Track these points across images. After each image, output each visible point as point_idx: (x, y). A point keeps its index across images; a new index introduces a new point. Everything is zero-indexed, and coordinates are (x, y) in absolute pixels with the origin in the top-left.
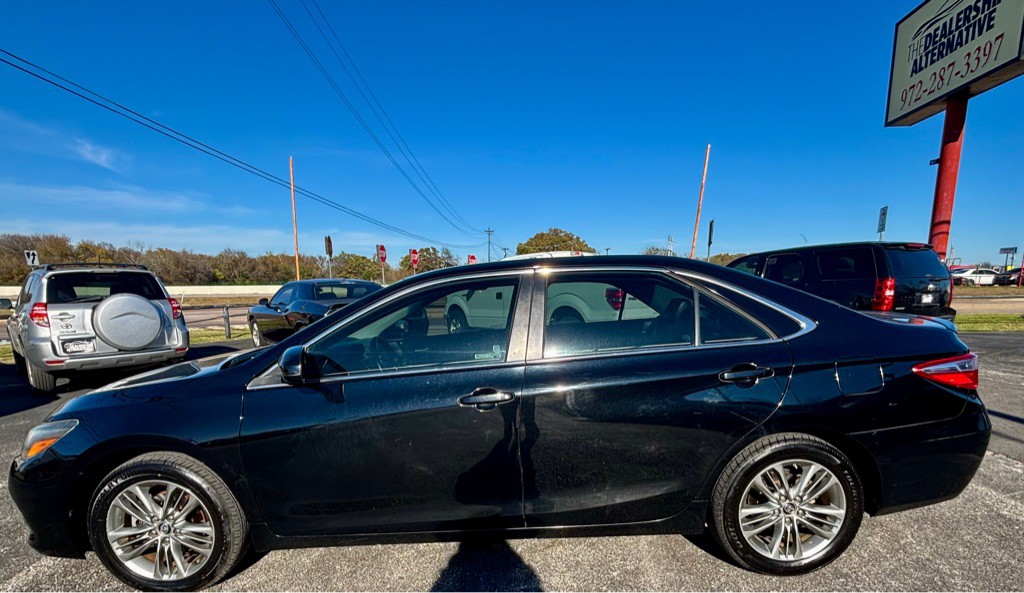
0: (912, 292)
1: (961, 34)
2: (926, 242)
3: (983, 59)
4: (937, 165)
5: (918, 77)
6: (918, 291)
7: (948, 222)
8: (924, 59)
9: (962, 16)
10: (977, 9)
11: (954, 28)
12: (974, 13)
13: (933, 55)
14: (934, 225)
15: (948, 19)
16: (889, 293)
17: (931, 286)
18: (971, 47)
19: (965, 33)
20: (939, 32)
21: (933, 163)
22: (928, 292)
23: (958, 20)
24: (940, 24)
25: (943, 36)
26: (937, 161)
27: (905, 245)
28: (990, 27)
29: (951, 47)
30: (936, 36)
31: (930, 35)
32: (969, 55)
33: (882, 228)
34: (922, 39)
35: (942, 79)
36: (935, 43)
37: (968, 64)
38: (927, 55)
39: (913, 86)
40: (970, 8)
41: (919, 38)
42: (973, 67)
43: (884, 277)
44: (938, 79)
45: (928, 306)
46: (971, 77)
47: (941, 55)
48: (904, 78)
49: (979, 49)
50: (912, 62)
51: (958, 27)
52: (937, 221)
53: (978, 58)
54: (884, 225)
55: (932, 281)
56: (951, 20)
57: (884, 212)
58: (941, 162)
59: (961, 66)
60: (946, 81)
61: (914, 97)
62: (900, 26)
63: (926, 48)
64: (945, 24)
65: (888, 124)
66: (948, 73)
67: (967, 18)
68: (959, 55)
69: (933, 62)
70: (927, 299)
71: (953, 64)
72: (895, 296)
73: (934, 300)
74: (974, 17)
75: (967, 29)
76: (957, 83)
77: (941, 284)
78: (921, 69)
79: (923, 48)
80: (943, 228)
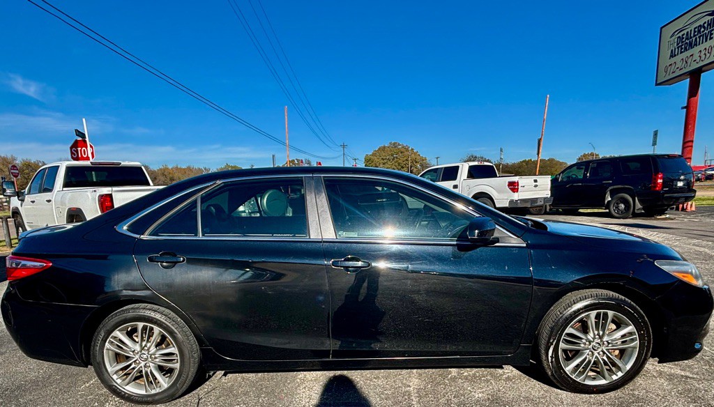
0: (672, 181)
1: (696, 39)
2: (680, 154)
3: (708, 55)
4: (685, 110)
5: (673, 60)
6: (675, 180)
7: (692, 141)
8: (677, 50)
9: (696, 30)
10: (704, 27)
11: (692, 35)
12: (702, 29)
13: (682, 49)
14: (684, 143)
15: (689, 30)
16: (660, 181)
17: (682, 177)
18: (701, 47)
19: (698, 40)
20: (685, 36)
21: (683, 108)
22: (680, 180)
23: (695, 32)
24: (685, 32)
25: (687, 39)
26: (685, 108)
27: (668, 155)
28: (711, 38)
29: (691, 46)
30: (683, 38)
31: (679, 37)
32: (700, 51)
33: (654, 144)
34: (675, 38)
35: (686, 62)
36: (682, 42)
37: (700, 56)
38: (678, 48)
39: (671, 65)
40: (700, 26)
41: (673, 38)
42: (703, 58)
43: (657, 173)
44: (684, 62)
45: (681, 188)
46: (701, 64)
47: (686, 50)
48: (666, 60)
49: (705, 49)
50: (670, 51)
51: (694, 36)
52: (686, 141)
53: (705, 54)
54: (656, 141)
55: (683, 174)
56: (691, 30)
57: (656, 134)
58: (687, 107)
59: (696, 57)
60: (689, 64)
61: (672, 71)
62: (663, 29)
63: (678, 44)
64: (688, 32)
65: (657, 85)
66: (690, 60)
67: (699, 31)
68: (695, 50)
69: (681, 52)
70: (680, 184)
71: (692, 55)
72: (663, 183)
73: (684, 185)
74: (703, 31)
75: (700, 37)
76: (695, 66)
77: (688, 176)
78: (675, 56)
79: (676, 44)
80: (690, 144)
